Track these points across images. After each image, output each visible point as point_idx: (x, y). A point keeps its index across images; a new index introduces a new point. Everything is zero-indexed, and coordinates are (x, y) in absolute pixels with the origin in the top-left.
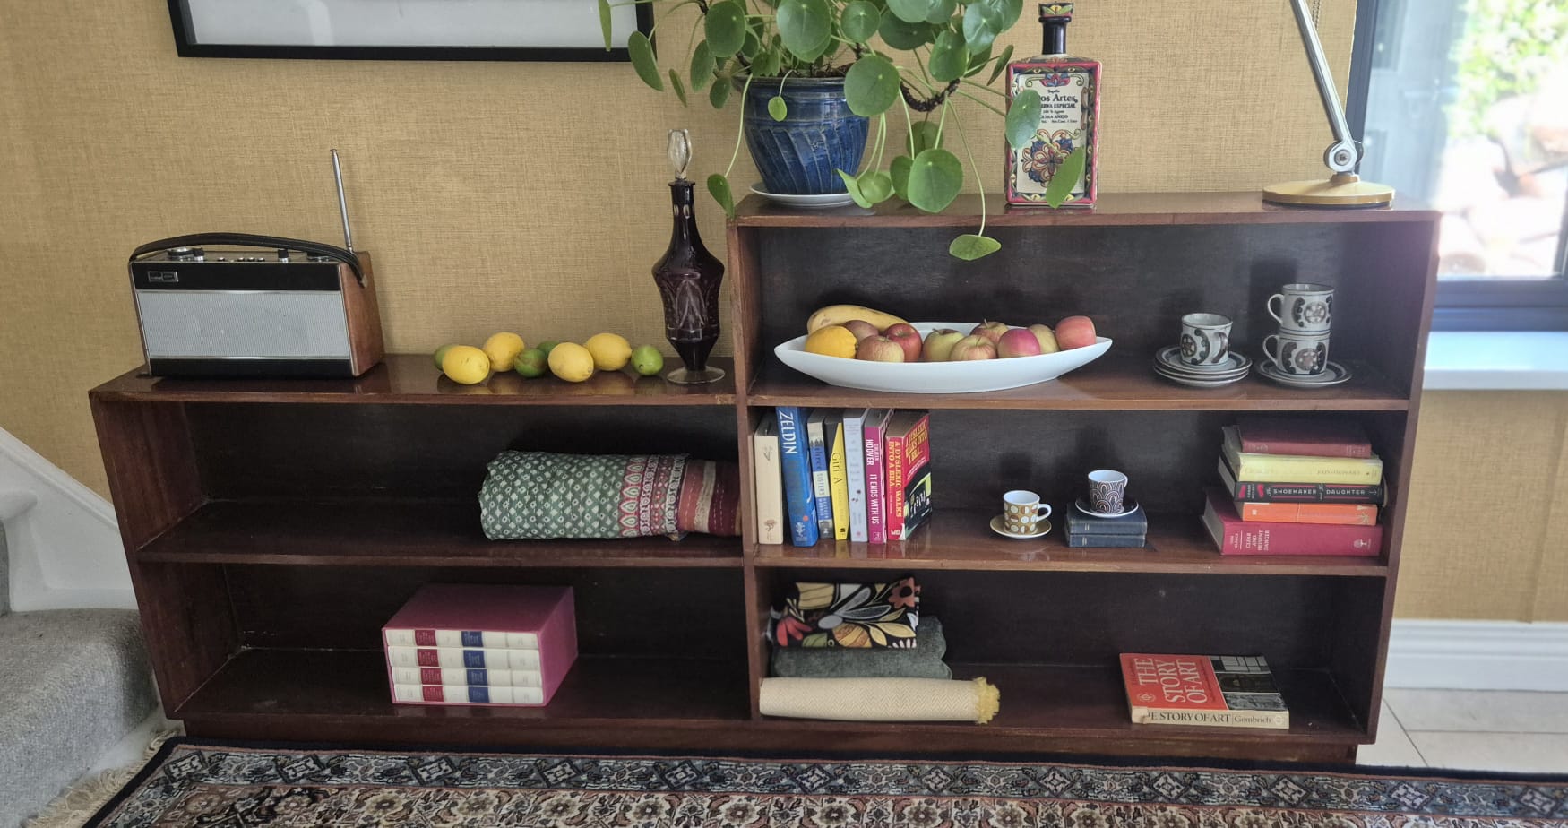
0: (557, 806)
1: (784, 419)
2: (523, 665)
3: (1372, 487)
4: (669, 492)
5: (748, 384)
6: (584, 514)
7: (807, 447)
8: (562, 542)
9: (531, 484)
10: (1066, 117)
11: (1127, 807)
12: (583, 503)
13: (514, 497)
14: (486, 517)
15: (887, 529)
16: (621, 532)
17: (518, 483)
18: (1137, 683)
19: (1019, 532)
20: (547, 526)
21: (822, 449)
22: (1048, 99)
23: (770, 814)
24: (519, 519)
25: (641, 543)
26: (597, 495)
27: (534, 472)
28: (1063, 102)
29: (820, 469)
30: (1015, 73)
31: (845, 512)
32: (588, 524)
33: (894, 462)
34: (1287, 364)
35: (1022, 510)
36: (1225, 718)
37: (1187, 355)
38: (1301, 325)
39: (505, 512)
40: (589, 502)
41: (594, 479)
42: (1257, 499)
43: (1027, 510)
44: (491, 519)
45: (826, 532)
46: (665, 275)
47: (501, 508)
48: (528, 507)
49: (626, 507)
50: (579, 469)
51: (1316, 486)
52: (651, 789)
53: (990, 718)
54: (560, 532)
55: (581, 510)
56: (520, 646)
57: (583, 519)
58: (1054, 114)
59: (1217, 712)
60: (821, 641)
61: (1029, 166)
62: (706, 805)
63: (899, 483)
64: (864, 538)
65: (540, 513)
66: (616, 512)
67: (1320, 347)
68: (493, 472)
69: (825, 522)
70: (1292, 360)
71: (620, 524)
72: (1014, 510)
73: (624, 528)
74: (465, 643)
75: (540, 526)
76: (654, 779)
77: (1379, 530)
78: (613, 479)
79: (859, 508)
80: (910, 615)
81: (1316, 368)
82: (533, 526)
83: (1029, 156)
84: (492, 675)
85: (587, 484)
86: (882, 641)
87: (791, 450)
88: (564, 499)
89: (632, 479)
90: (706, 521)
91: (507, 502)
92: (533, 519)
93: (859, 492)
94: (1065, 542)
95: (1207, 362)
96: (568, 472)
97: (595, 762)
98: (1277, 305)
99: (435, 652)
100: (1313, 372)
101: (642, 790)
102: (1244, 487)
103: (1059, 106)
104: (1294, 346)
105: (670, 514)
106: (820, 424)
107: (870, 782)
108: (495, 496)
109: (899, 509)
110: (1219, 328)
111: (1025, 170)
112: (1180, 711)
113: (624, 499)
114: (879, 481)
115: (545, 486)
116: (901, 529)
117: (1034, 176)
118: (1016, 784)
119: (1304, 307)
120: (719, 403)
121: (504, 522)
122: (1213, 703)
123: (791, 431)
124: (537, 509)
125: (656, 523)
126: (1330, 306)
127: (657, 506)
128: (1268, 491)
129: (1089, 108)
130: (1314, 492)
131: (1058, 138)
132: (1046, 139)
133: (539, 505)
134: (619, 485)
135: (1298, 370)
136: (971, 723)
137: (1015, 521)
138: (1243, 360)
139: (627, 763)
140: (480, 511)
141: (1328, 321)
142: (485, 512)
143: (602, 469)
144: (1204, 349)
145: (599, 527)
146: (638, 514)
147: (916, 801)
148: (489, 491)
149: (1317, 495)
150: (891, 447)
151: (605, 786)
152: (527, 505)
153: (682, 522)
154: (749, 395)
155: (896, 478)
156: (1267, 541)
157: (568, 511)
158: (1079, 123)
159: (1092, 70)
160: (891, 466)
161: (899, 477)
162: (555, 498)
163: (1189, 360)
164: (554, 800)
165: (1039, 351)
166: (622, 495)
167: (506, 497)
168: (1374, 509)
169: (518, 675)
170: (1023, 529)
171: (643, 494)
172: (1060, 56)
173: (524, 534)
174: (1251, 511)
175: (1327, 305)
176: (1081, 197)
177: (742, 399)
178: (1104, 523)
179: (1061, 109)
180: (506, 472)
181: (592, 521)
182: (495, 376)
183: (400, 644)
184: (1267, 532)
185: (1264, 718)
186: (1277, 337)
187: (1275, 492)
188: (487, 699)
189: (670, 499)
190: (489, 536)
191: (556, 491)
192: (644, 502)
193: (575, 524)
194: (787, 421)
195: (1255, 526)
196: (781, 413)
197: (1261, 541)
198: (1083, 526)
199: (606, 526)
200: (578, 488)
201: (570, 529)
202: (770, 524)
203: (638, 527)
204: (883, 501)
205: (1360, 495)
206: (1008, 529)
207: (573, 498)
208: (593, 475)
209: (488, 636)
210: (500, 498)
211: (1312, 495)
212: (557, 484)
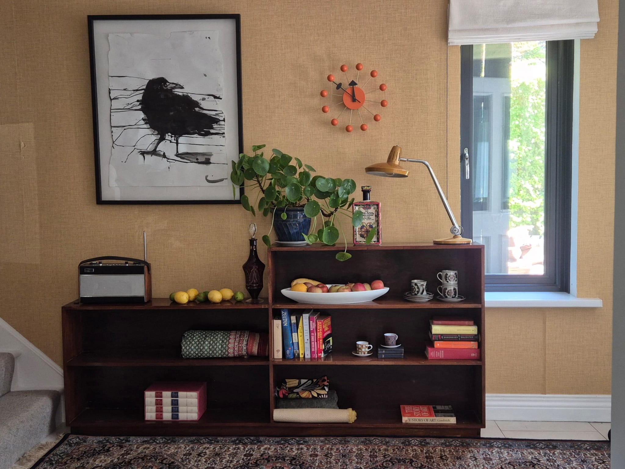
0: (205, 448)
1: (284, 314)
2: (192, 405)
3: (475, 335)
4: (244, 341)
5: (272, 302)
6: (216, 348)
7: (291, 324)
8: (208, 358)
9: (199, 339)
10: (370, 218)
11: (400, 447)
12: (216, 344)
13: (193, 343)
14: (184, 350)
15: (317, 353)
16: (228, 354)
17: (194, 338)
18: (405, 412)
19: (362, 354)
20: (204, 352)
21: (296, 325)
22: (365, 213)
23: (278, 449)
24: (195, 350)
25: (234, 358)
26: (221, 342)
27: (200, 335)
28: (370, 214)
29: (295, 332)
30: (355, 206)
31: (303, 348)
32: (217, 352)
33: (319, 329)
34: (445, 295)
35: (362, 346)
36: (434, 420)
37: (413, 292)
38: (448, 282)
39: (190, 348)
40: (218, 344)
41: (220, 337)
42: (439, 340)
43: (364, 346)
44: (185, 350)
45: (296, 355)
46: (246, 268)
47: (189, 346)
48: (198, 346)
49: (230, 346)
50: (215, 334)
51: (457, 335)
52: (236, 444)
53: (353, 421)
54: (208, 355)
55: (215, 347)
56: (191, 397)
57: (216, 350)
58: (367, 218)
59: (431, 418)
60: (295, 396)
61: (360, 233)
62: (256, 447)
63: (321, 337)
64: (309, 357)
65: (202, 348)
66: (227, 347)
67: (454, 289)
68: (186, 335)
69: (296, 350)
70: (446, 293)
71: (228, 352)
72: (360, 346)
73: (229, 353)
74: (172, 397)
75: (201, 353)
76: (237, 442)
77: (479, 350)
78: (226, 337)
79: (308, 346)
80: (326, 387)
81: (454, 296)
82: (199, 352)
83: (360, 230)
84: (181, 408)
85: (217, 338)
86: (316, 395)
87: (285, 325)
88: (210, 343)
89: (232, 337)
90: (257, 351)
91: (191, 344)
92: (199, 350)
93: (308, 340)
94: (377, 357)
95: (419, 294)
96: (211, 335)
97: (217, 438)
98: (440, 276)
99: (161, 400)
100: (453, 297)
101: (233, 444)
102: (434, 336)
103: (369, 215)
104: (446, 289)
105: (245, 348)
106: (295, 317)
107: (312, 442)
108: (187, 342)
109: (321, 346)
110: (422, 283)
111: (359, 234)
112: (419, 418)
113: (229, 343)
114: (314, 335)
115: (203, 339)
116: (321, 353)
117: (362, 236)
118: (363, 442)
119: (448, 276)
120: (263, 307)
121: (190, 351)
122: (431, 415)
123: (286, 318)
124: (201, 346)
125: (240, 351)
126: (456, 276)
127: (240, 345)
128: (442, 337)
129: (377, 216)
130: (457, 337)
131: (368, 225)
132: (365, 225)
133: (201, 345)
134: (228, 339)
135: (448, 297)
136: (347, 423)
137: (360, 350)
138: (431, 294)
139: (228, 439)
140: (181, 348)
141: (456, 281)
142: (183, 348)
143: (222, 334)
144: (418, 290)
145: (221, 353)
146: (234, 348)
147: (328, 446)
148: (185, 341)
149: (458, 338)
150: (318, 324)
151: (221, 443)
152: (197, 345)
153: (248, 350)
154: (273, 305)
155: (320, 335)
156: (443, 355)
157: (211, 347)
158: (375, 220)
159: (378, 205)
160: (318, 331)
161: (321, 335)
162: (207, 343)
163: (414, 294)
164: (204, 446)
165: (365, 290)
166: (229, 342)
167: (191, 343)
168: (476, 343)
169: (190, 408)
170: (363, 353)
171: (236, 341)
172: (368, 201)
173: (195, 356)
174: (437, 344)
175: (455, 275)
176: (376, 242)
177: (271, 306)
178: (389, 349)
179: (369, 216)
180: (190, 335)
181: (219, 351)
182: (189, 302)
183: (150, 397)
184: (443, 351)
185: (448, 420)
186: (441, 286)
187: (444, 337)
188: (178, 418)
189: (245, 343)
190: (184, 357)
191: (207, 341)
192: (236, 344)
193: (213, 352)
194: (285, 314)
195: (439, 349)
196: (282, 312)
197: (441, 355)
198: (383, 351)
199: (223, 352)
200: (214, 340)
201: (211, 353)
202: (278, 351)
203: (234, 353)
204: (316, 343)
205: (472, 338)
206: (358, 354)
207: (212, 343)
208: (219, 336)
209: (180, 394)
210: (188, 343)
211: (456, 338)
212: (207, 338)
